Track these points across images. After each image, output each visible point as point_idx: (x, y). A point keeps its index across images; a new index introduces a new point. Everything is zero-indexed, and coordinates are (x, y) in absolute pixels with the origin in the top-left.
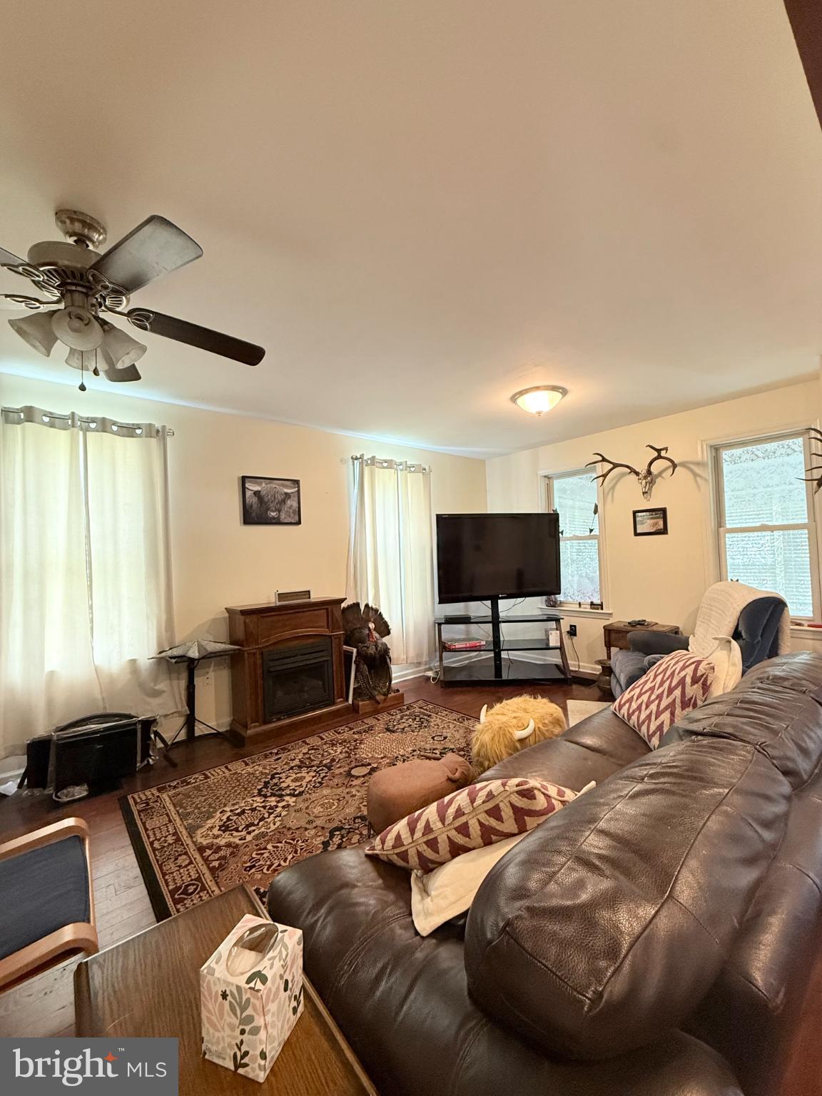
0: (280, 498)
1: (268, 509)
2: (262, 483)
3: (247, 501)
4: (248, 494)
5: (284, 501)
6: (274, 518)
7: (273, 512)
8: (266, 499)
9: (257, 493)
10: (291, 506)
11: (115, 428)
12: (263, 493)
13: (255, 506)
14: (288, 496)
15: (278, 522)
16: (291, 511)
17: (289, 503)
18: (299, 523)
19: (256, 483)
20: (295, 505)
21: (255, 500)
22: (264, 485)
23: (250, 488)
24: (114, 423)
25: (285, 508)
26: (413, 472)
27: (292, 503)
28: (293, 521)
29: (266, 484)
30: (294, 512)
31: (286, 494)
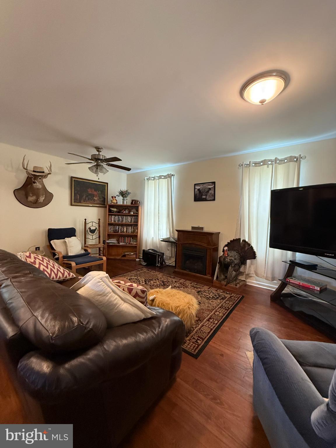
0: (207, 190)
1: (202, 195)
2: (200, 186)
3: (195, 193)
4: (196, 190)
5: (208, 192)
6: (204, 198)
7: (204, 196)
8: (202, 192)
9: (199, 190)
10: (211, 193)
11: (163, 177)
12: (200, 190)
13: (198, 195)
14: (210, 189)
15: (205, 200)
16: (211, 195)
17: (210, 192)
18: (214, 200)
19: (198, 186)
20: (213, 192)
21: (198, 192)
22: (201, 186)
23: (197, 188)
24: (163, 176)
25: (209, 194)
26: (286, 162)
27: (212, 192)
28: (211, 199)
29: (202, 186)
30: (212, 195)
31: (209, 188)
